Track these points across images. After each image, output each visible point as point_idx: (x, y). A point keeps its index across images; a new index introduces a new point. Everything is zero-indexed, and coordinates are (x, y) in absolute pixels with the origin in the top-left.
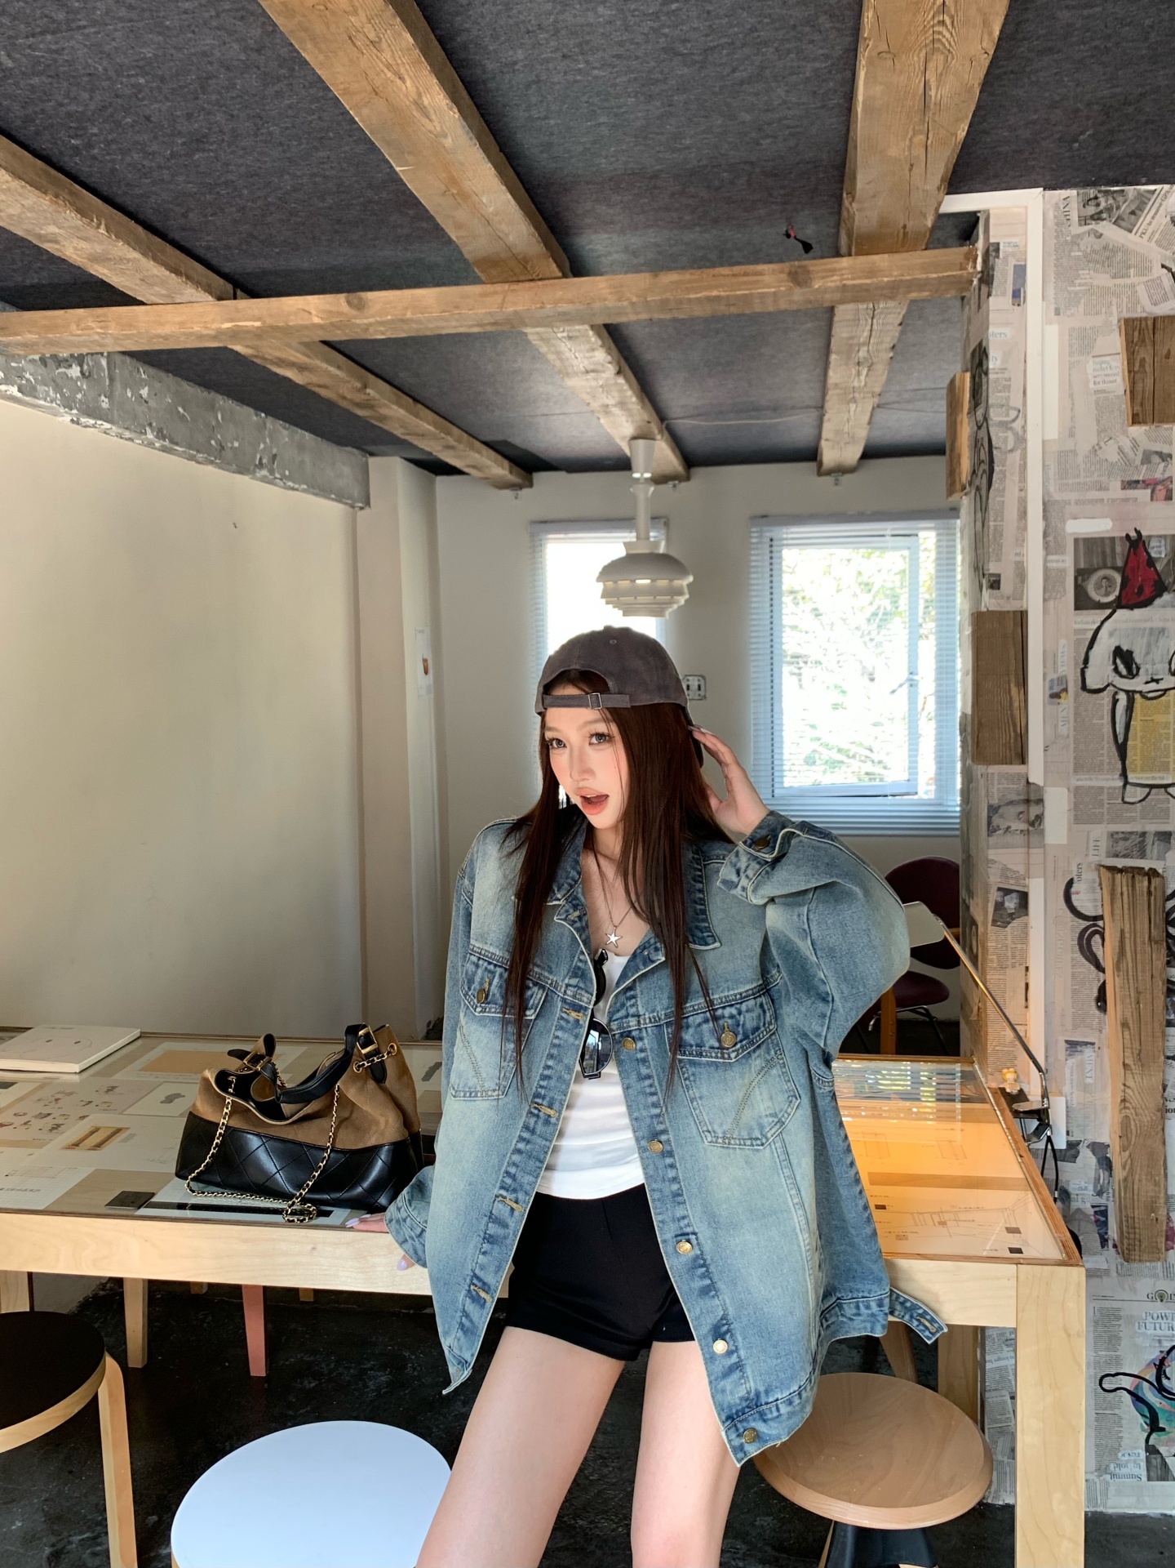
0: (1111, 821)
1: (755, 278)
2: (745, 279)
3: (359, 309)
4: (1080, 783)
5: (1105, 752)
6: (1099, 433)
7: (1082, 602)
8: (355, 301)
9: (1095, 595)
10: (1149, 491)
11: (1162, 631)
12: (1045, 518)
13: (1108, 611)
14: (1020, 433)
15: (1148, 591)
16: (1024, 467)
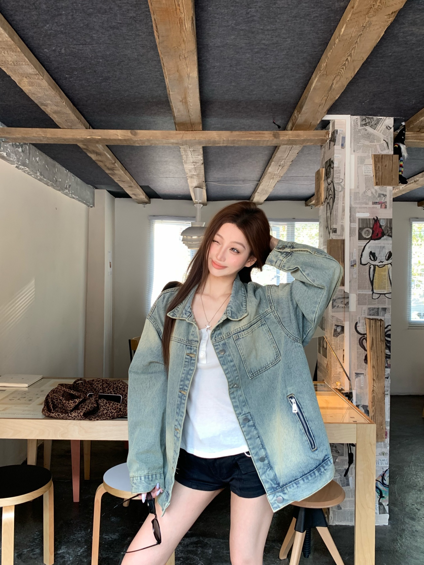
0: (369, 304)
1: (263, 135)
2: (260, 135)
3: (135, 136)
4: (359, 293)
5: (367, 283)
6: (366, 187)
7: (361, 238)
8: (134, 133)
9: (364, 236)
10: (380, 205)
11: (384, 247)
12: (350, 212)
13: (368, 241)
14: (343, 186)
15: (380, 235)
16: (344, 197)
